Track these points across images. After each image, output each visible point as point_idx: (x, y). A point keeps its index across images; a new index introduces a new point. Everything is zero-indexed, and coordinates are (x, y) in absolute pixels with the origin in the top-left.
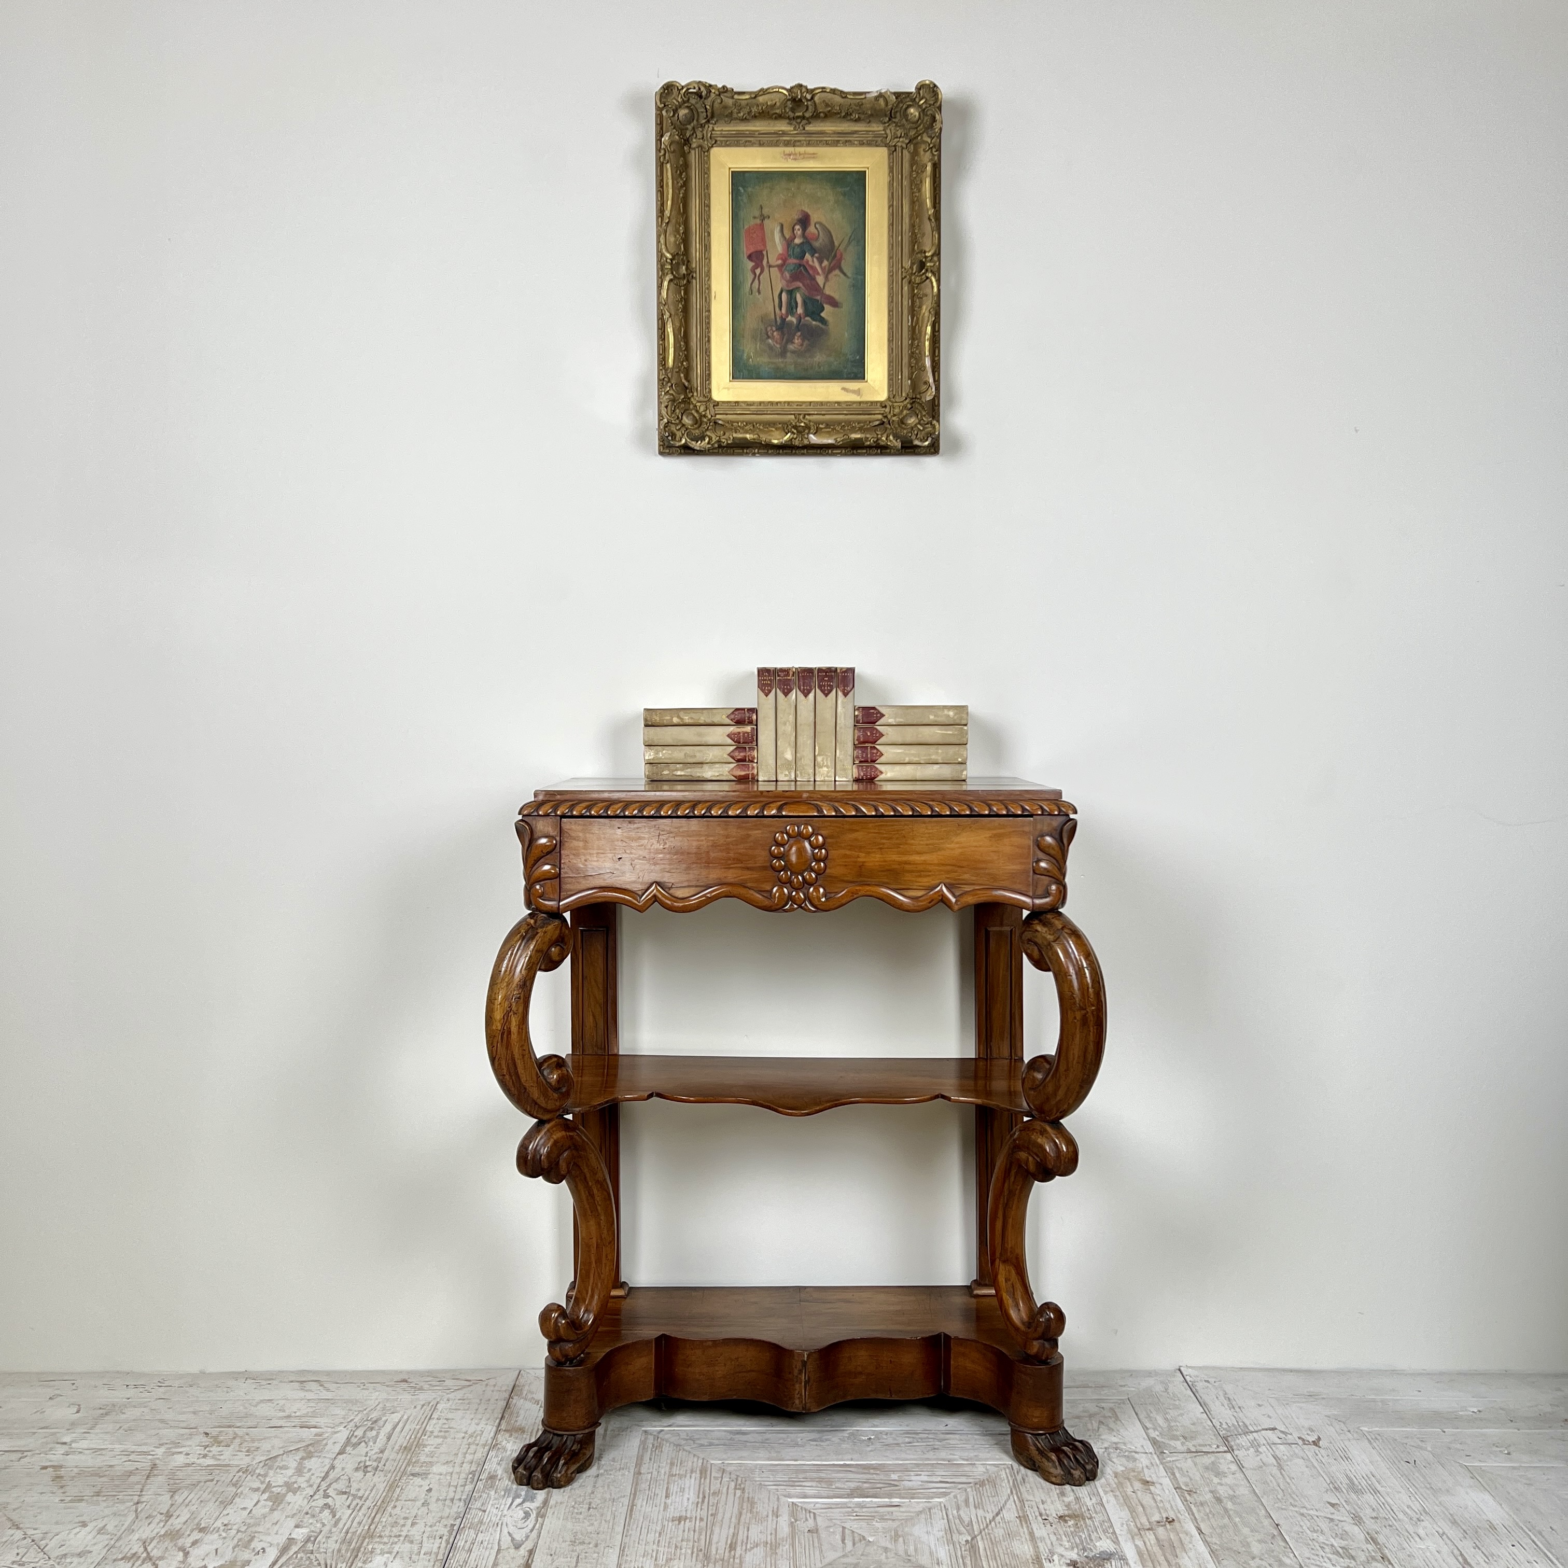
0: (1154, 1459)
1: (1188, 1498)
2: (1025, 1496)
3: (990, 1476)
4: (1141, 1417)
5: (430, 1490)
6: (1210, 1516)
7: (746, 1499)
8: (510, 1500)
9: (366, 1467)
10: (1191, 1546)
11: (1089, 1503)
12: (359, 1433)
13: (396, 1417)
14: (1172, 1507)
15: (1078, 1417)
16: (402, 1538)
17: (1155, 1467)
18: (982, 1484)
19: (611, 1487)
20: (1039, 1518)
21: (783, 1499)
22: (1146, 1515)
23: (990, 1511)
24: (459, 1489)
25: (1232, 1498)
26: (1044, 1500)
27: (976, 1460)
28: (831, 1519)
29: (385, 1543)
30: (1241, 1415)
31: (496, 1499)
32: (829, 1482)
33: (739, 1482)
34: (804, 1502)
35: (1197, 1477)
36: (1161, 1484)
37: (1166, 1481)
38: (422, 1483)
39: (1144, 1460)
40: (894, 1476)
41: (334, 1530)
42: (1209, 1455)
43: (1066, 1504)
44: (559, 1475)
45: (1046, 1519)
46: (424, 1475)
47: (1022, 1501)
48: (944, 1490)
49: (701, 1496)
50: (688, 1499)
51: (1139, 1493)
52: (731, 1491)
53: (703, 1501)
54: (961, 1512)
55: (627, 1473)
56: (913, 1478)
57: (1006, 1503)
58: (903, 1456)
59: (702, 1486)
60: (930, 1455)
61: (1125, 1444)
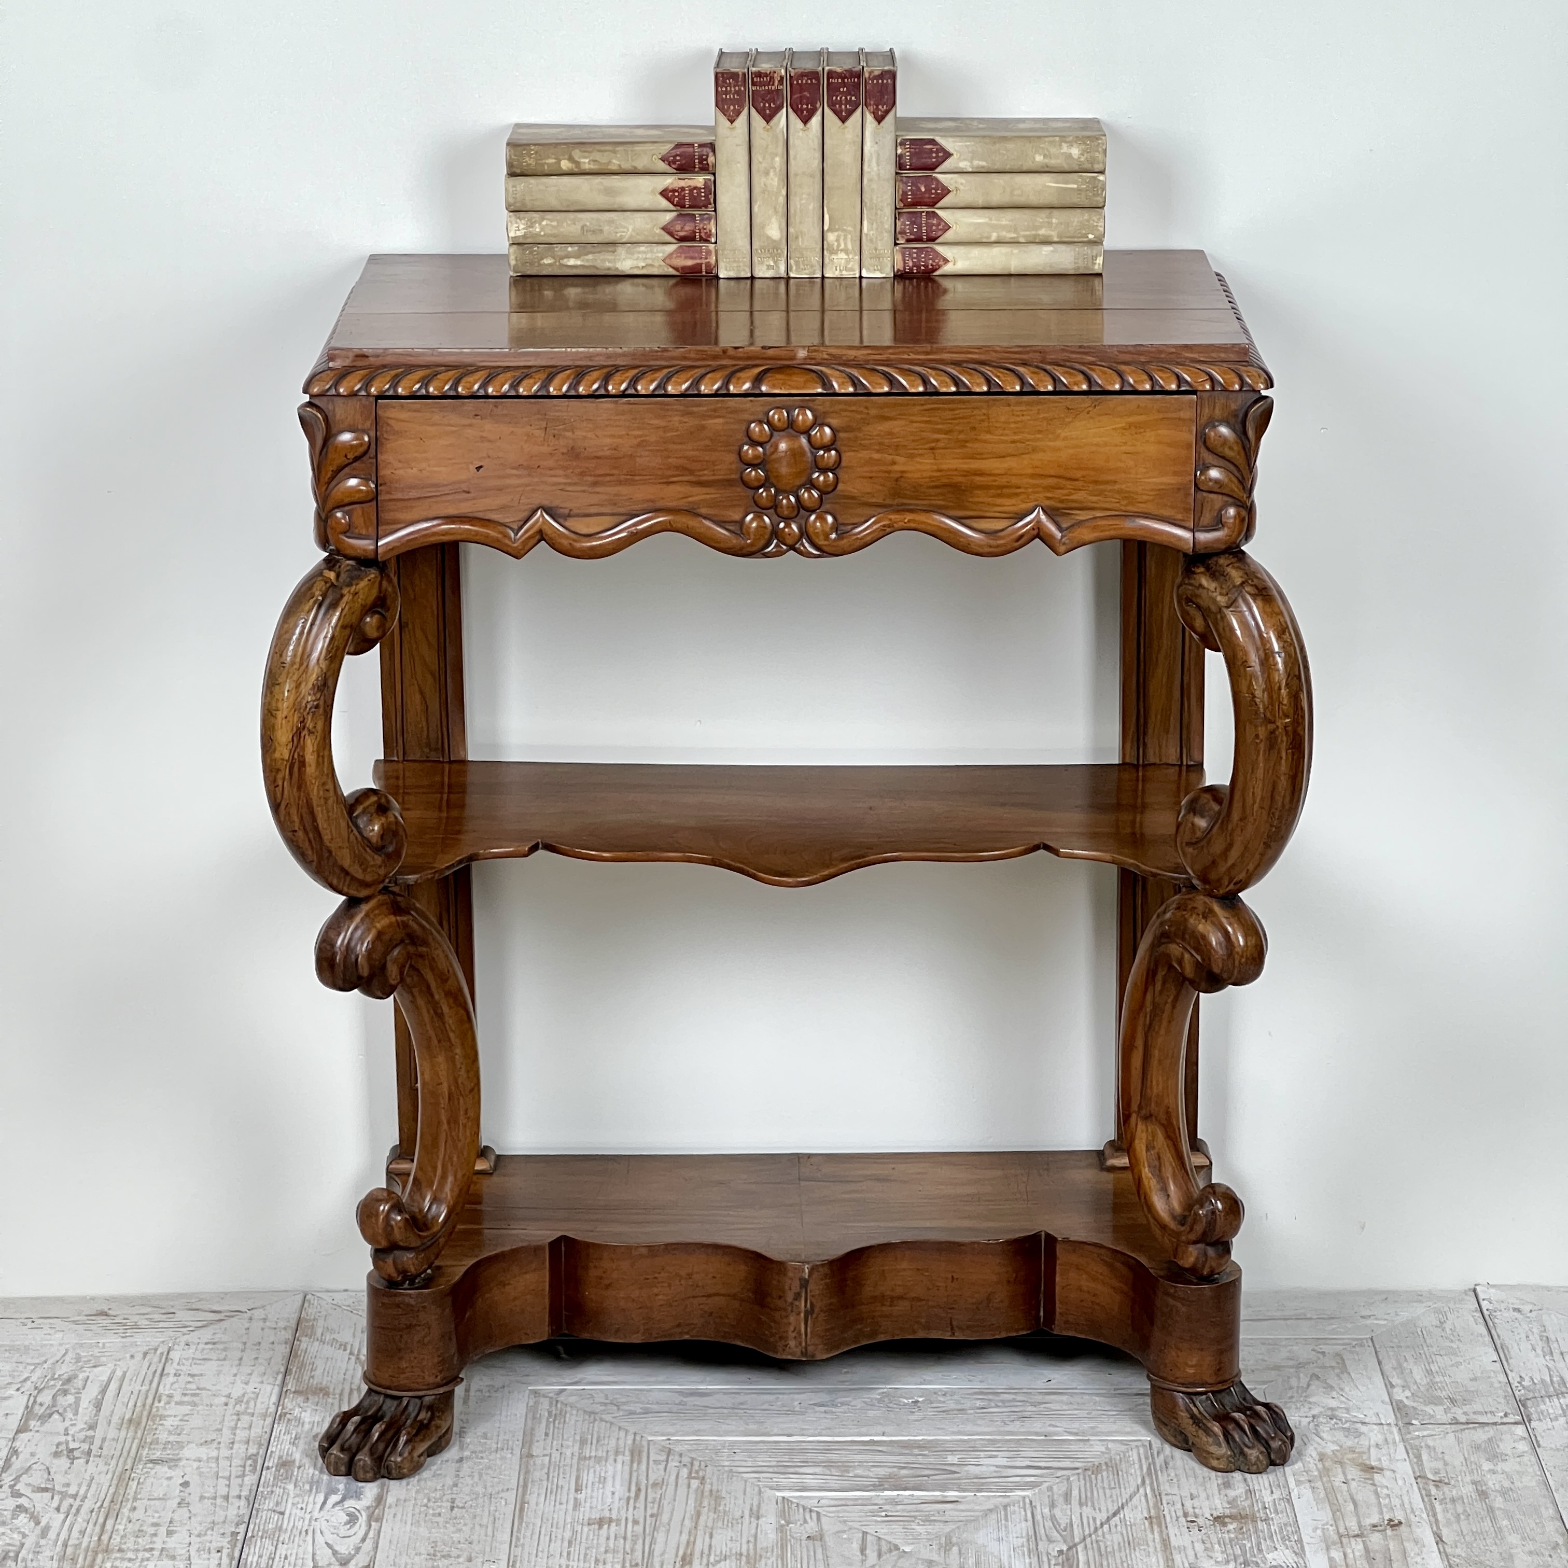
0: (1392, 1433)
1: (1433, 1491)
2: (1165, 1488)
3: (1111, 1459)
4: (1386, 1367)
5: (186, 1484)
6: (1462, 1517)
7: (706, 1494)
8: (321, 1498)
9: (72, 1451)
10: (1418, 1559)
11: (1268, 1498)
12: (45, 1398)
13: (102, 1373)
14: (1403, 1504)
16: (156, 1553)
17: (1391, 1446)
18: (1096, 1470)
19: (484, 1477)
20: (1182, 1520)
21: (768, 1493)
22: (1358, 1517)
23: (1104, 1509)
24: (235, 1482)
25: (1505, 1492)
26: (1194, 1492)
27: (1092, 1435)
29: (131, 1560)
31: (297, 1496)
32: (845, 1467)
33: (696, 1467)
34: (801, 1497)
35: (1457, 1460)
36: (1393, 1471)
37: (1404, 1467)
38: (170, 1473)
39: (1372, 1432)
40: (952, 1459)
41: (43, 1541)
42: (1487, 1428)
43: (1230, 1498)
44: (399, 1459)
45: (1193, 1522)
46: (173, 1462)
47: (1158, 1495)
48: (1032, 1479)
49: (633, 1488)
50: (613, 1493)
51: (1354, 1484)
52: (683, 1481)
53: (637, 1496)
54: (1057, 1512)
55: (510, 1455)
56: (983, 1461)
57: (1131, 1498)
58: (971, 1428)
59: (635, 1474)
60: (1016, 1426)
61: (1347, 1411)
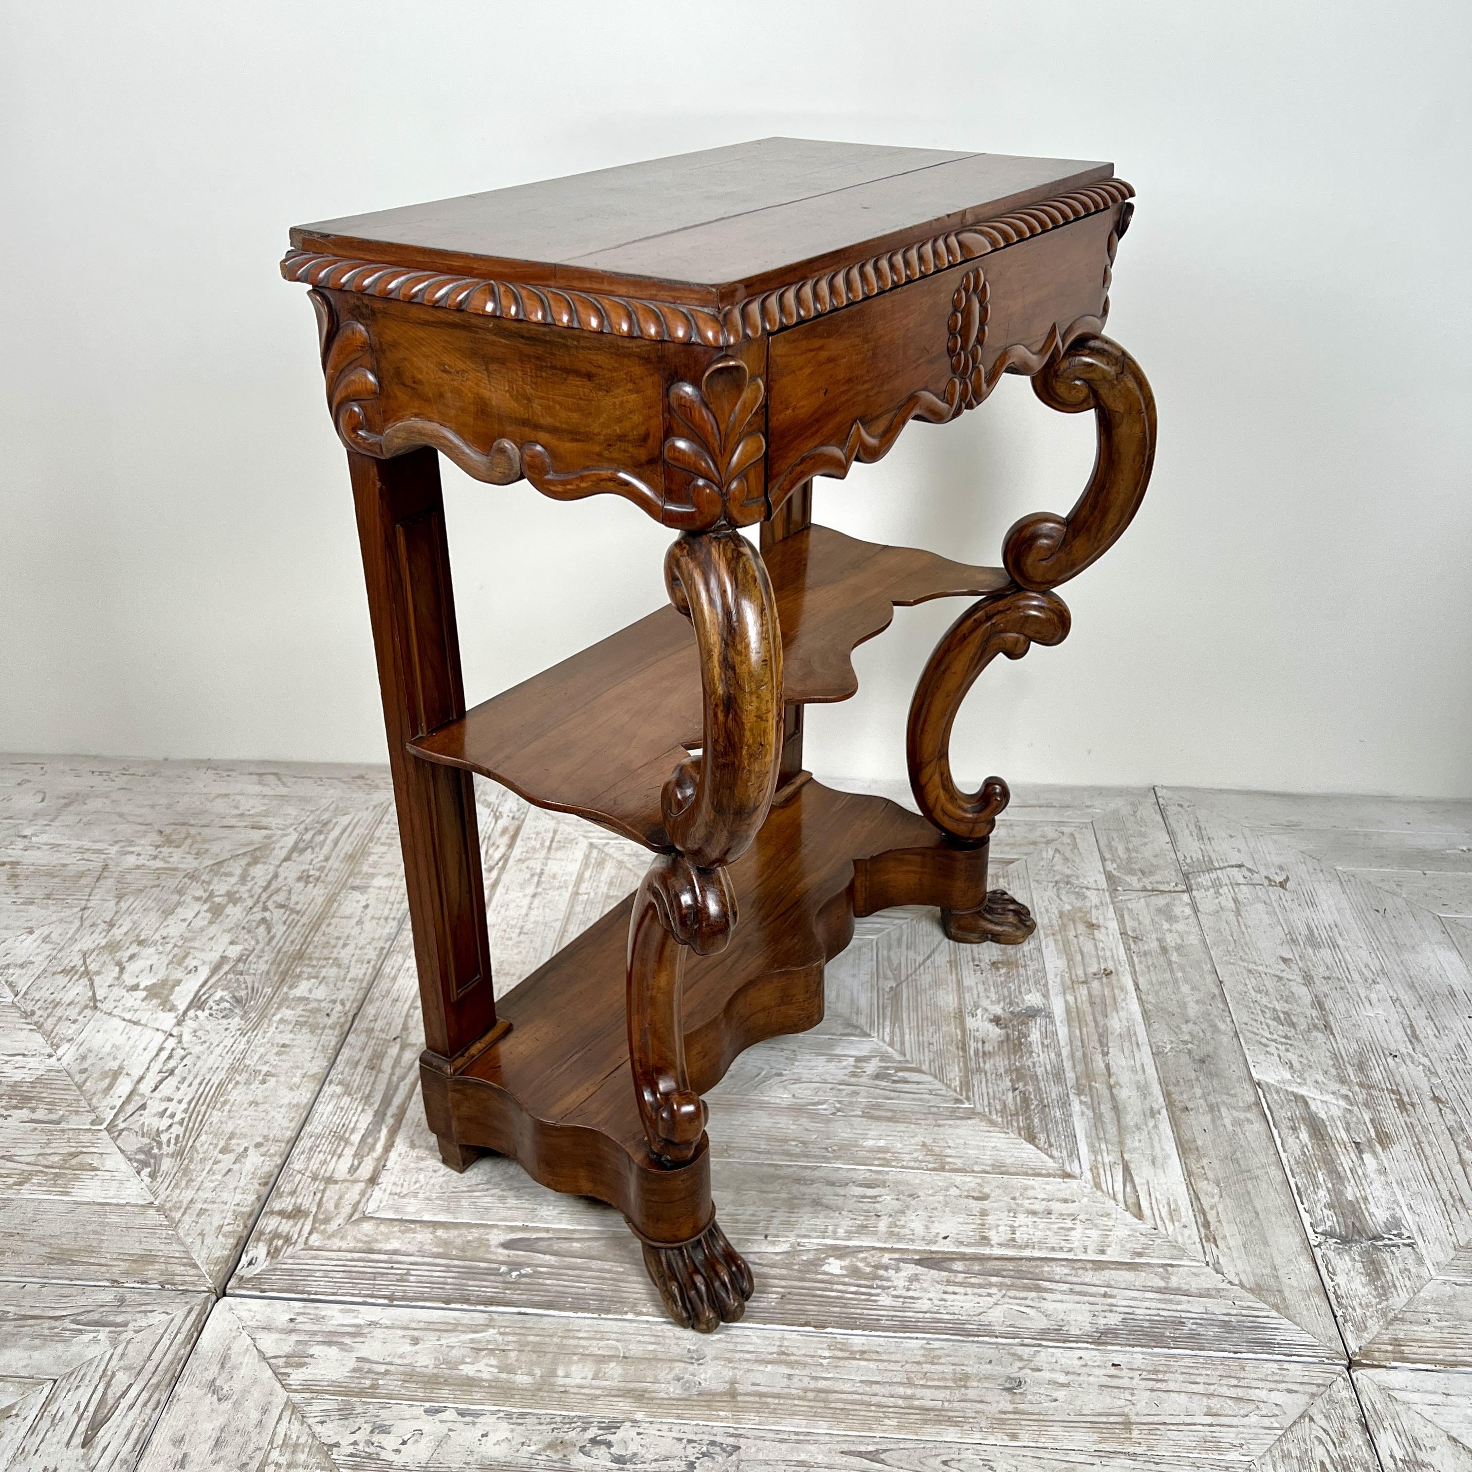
0: (1105, 897)
1: (1133, 946)
4: (1102, 846)
5: (366, 907)
6: (1151, 968)
9: (309, 877)
10: (1124, 1004)
11: (1026, 948)
12: (308, 837)
13: (345, 820)
14: (1113, 957)
15: (1034, 843)
16: (331, 961)
17: (1105, 907)
20: (971, 963)
22: (1084, 965)
23: (921, 952)
24: (396, 906)
25: (1178, 948)
29: (314, 966)
30: (1209, 848)
35: (1147, 921)
36: (1107, 928)
37: (1113, 925)
38: (361, 897)
39: (1093, 898)
41: (267, 948)
42: (1165, 895)
45: (978, 965)
46: (362, 889)
48: (879, 926)
51: (1081, 938)
54: (892, 953)
55: (564, 893)
57: (939, 944)
61: (1078, 878)
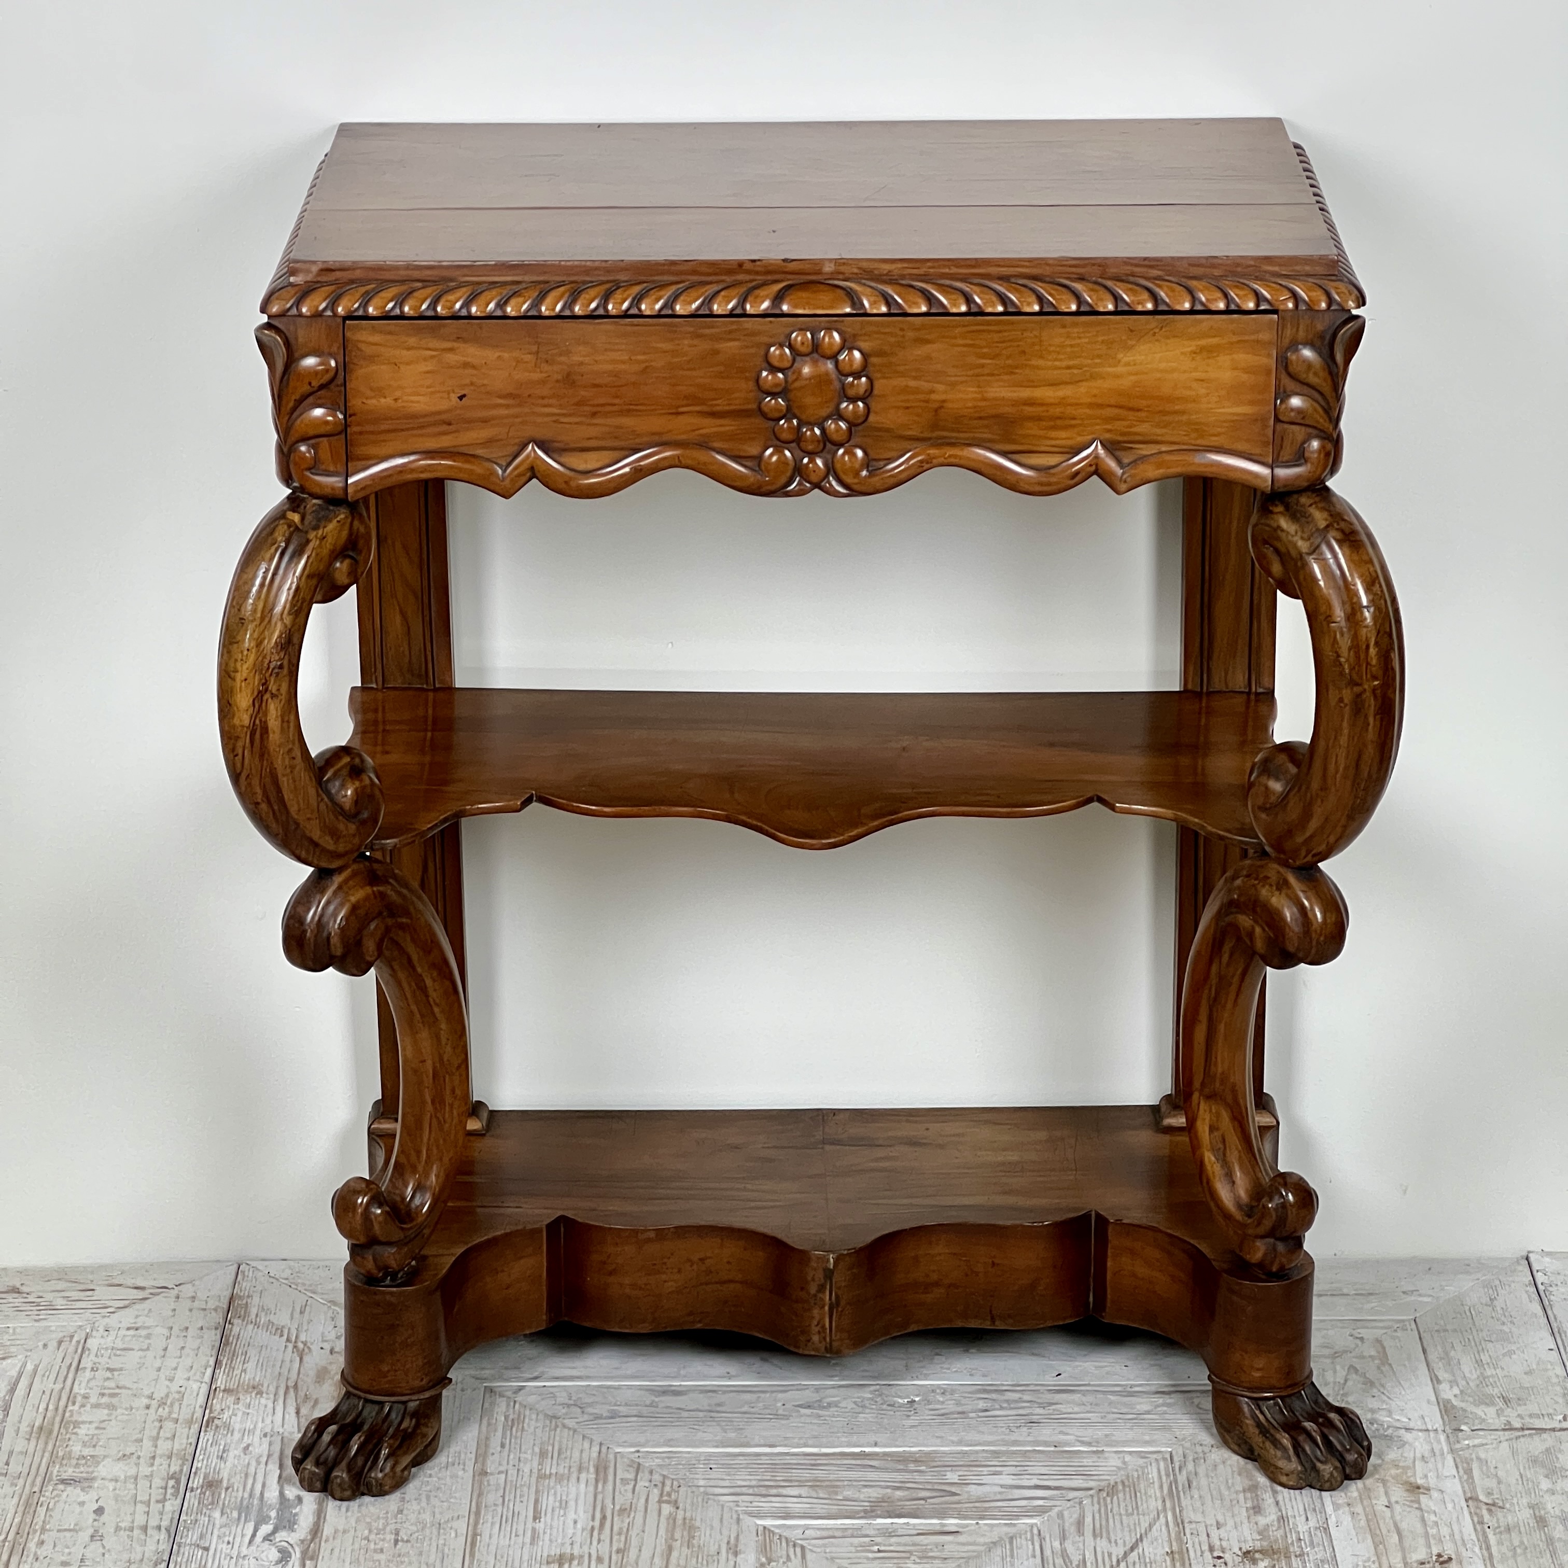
0: (1439, 1442)
1: (1487, 1517)
2: (1189, 1515)
3: (1128, 1477)
4: (1432, 1356)
5: (99, 1511)
6: (1519, 1551)
7: (679, 1522)
8: (250, 1528)
11: (1303, 1527)
14: (1453, 1535)
17: (1438, 1458)
18: (1112, 1490)
19: (432, 1499)
20: (1207, 1556)
21: (747, 1521)
22: (1403, 1550)
23: (1120, 1542)
24: (155, 1508)
26: (1221, 1519)
27: (1107, 1445)
28: (832, 1559)
31: (223, 1526)
32: (833, 1488)
33: (667, 1489)
34: (784, 1526)
35: (1512, 1478)
36: (1442, 1492)
37: (1454, 1487)
38: (83, 1497)
39: (1418, 1442)
40: (952, 1477)
42: (1545, 1436)
45: (1219, 1558)
46: (85, 1482)
47: (1180, 1523)
48: (1040, 1502)
49: (598, 1515)
50: (575, 1522)
51: (1398, 1509)
52: (653, 1505)
53: (602, 1526)
54: (1069, 1546)
55: (461, 1473)
56: (986, 1480)
57: (1151, 1527)
58: (973, 1436)
59: (600, 1497)
60: (1022, 1434)
61: (1390, 1413)
